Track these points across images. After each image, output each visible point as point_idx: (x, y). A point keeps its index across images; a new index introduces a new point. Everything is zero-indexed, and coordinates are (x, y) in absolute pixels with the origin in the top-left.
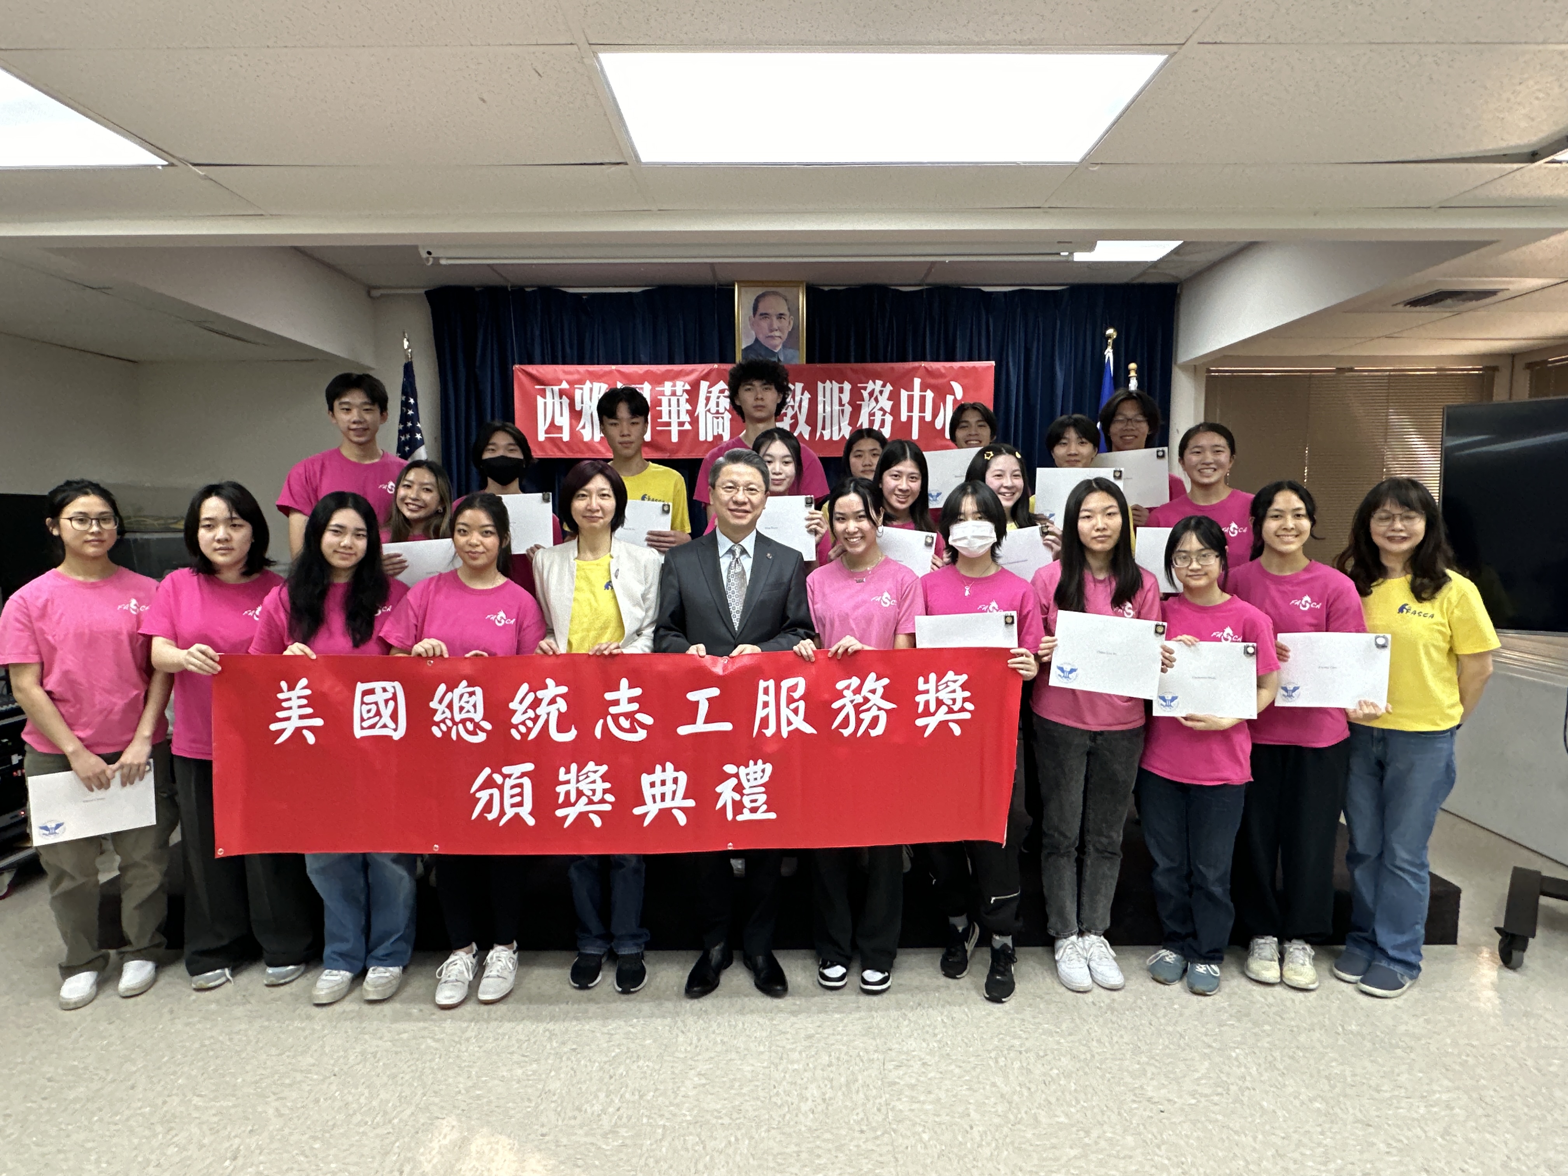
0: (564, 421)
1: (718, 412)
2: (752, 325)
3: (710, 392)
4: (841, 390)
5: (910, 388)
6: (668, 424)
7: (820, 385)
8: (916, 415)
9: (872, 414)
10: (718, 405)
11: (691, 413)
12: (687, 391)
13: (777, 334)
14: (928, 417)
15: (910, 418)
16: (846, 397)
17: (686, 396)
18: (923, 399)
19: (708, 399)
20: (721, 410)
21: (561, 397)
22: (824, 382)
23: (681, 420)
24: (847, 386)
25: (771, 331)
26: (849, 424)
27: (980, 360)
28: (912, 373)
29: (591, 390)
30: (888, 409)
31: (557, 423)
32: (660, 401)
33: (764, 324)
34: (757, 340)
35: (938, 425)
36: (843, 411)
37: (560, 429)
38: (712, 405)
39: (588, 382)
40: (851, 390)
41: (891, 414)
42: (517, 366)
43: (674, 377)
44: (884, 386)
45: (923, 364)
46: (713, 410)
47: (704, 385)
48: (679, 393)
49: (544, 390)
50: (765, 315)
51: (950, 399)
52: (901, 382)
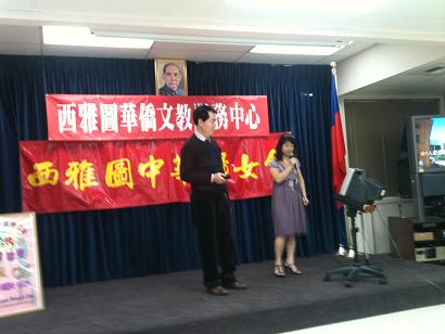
0: (73, 122)
1: (150, 118)
2: (164, 78)
3: (145, 108)
5: (234, 107)
6: (126, 124)
10: (149, 114)
11: (137, 118)
12: (135, 108)
13: (175, 82)
14: (242, 119)
15: (235, 120)
18: (239, 111)
19: (144, 111)
21: (71, 110)
23: (132, 121)
25: (172, 81)
28: (234, 100)
29: (87, 106)
30: (225, 116)
31: (69, 123)
32: (122, 112)
33: (169, 78)
34: (165, 85)
35: (247, 123)
37: (71, 127)
39: (85, 103)
41: (227, 118)
43: (128, 101)
44: (223, 106)
45: (238, 96)
47: (142, 105)
48: (131, 108)
49: (62, 107)
50: (169, 74)
51: (250, 111)
52: (229, 104)
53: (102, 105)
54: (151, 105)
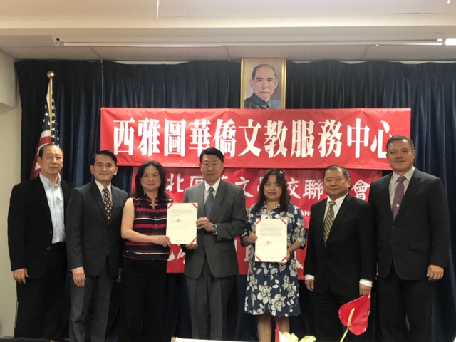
0: (130, 143)
1: (227, 139)
2: (252, 84)
3: (223, 126)
4: (308, 126)
5: (353, 124)
6: (196, 146)
7: (294, 123)
8: (358, 142)
9: (328, 141)
10: (228, 134)
11: (211, 139)
12: (209, 126)
13: (267, 90)
14: (366, 143)
15: (354, 144)
16: (311, 130)
17: (208, 128)
18: (362, 132)
19: (222, 130)
20: (230, 137)
21: (129, 128)
22: (296, 121)
23: (204, 143)
24: (312, 123)
25: (264, 88)
26: (313, 147)
27: (400, 107)
28: (355, 116)
29: (149, 123)
30: (339, 138)
31: (126, 143)
32: (192, 131)
33: (259, 84)
34: (254, 94)
35: (373, 148)
36: (309, 139)
37: (127, 148)
38: (224, 134)
39: (147, 120)
40: (314, 126)
41: (340, 141)
42: (103, 108)
43: (201, 116)
44: (336, 123)
45: (362, 110)
46: (225, 137)
47: (220, 122)
48: (204, 126)
49: (119, 123)
50: (260, 79)
51: (381, 132)
52: (347, 121)
53: (167, 122)
54: (231, 122)
